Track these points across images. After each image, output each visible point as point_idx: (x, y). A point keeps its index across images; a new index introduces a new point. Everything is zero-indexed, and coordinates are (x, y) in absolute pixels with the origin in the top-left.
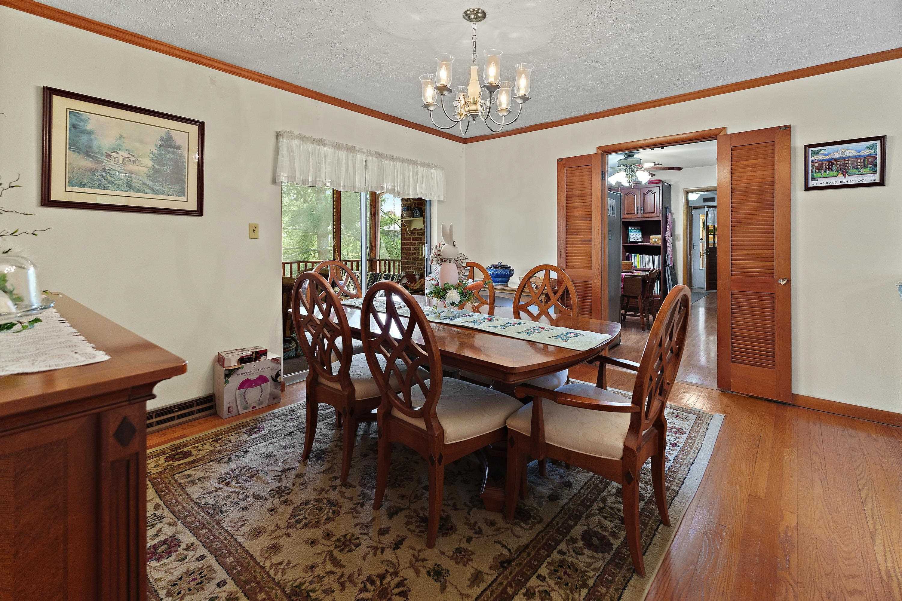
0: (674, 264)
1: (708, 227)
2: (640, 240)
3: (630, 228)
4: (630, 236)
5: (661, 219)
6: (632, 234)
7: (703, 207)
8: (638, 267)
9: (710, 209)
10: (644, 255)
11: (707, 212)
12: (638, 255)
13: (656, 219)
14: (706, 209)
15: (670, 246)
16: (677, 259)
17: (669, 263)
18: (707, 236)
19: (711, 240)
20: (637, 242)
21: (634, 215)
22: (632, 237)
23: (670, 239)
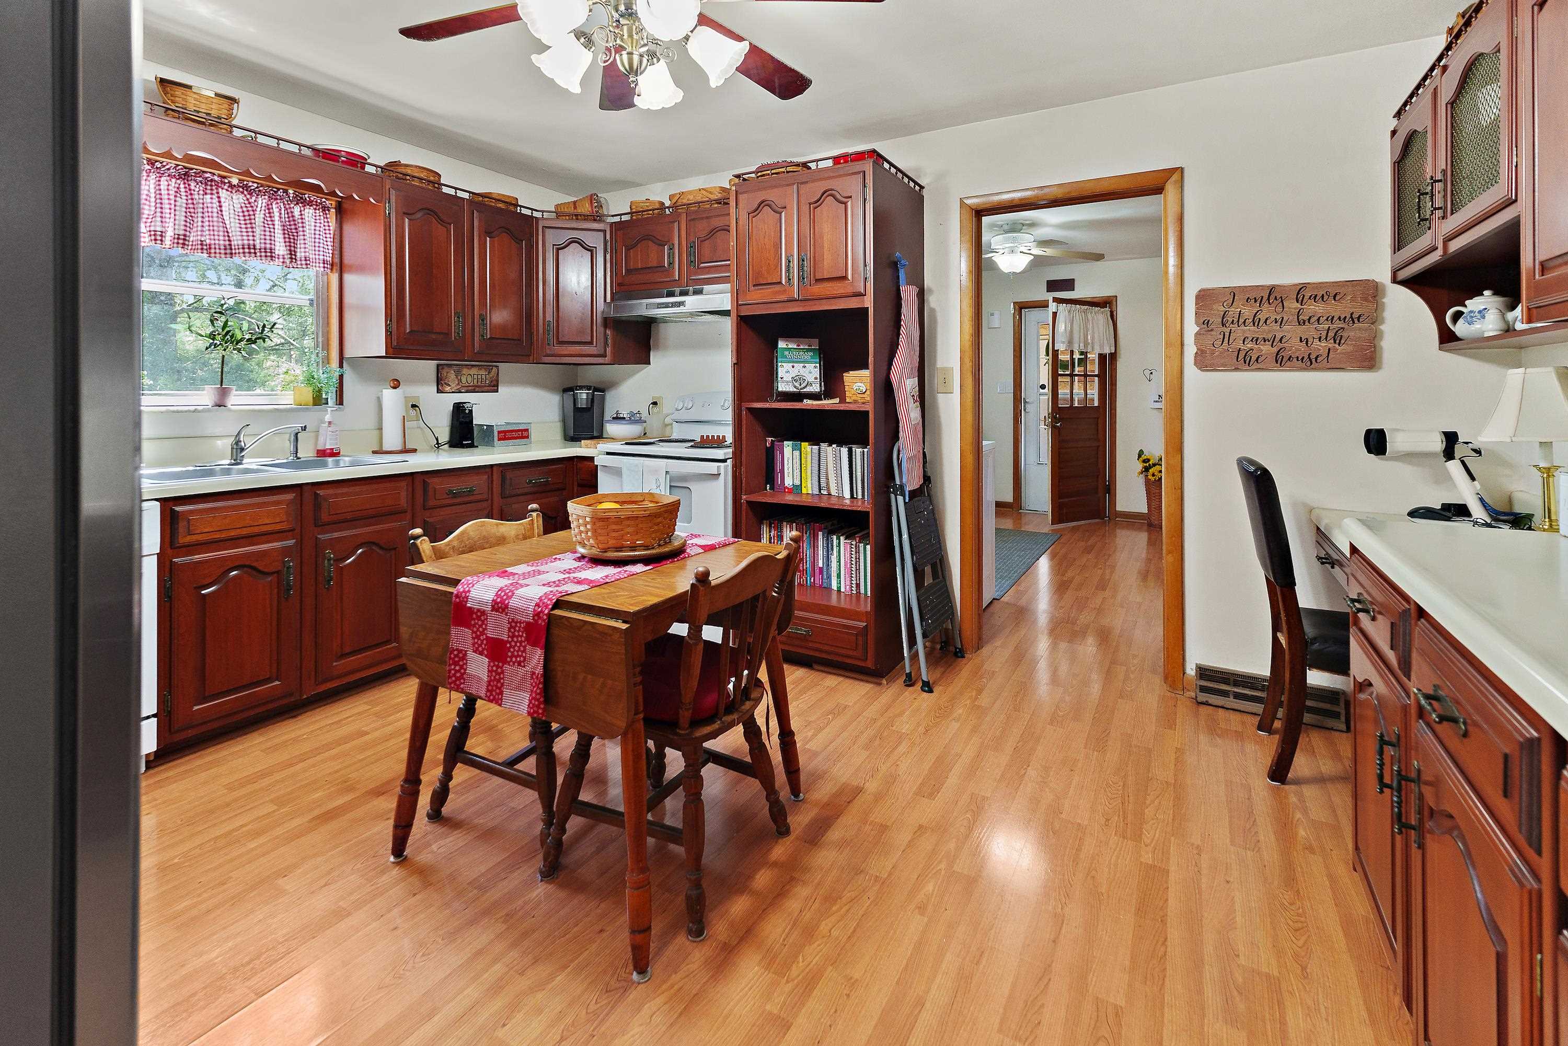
0: (927, 479)
1: (1056, 353)
2: (816, 388)
3: (782, 344)
4: (781, 372)
5: (868, 302)
6: (787, 366)
7: (1044, 305)
8: (804, 491)
9: (1062, 307)
10: (824, 446)
11: (1055, 314)
12: (805, 445)
13: (853, 304)
14: (1053, 307)
15: (909, 413)
16: (941, 459)
17: (910, 478)
18: (1055, 376)
19: (1063, 391)
20: (798, 397)
21: (777, 288)
22: (788, 377)
23: (911, 384)
